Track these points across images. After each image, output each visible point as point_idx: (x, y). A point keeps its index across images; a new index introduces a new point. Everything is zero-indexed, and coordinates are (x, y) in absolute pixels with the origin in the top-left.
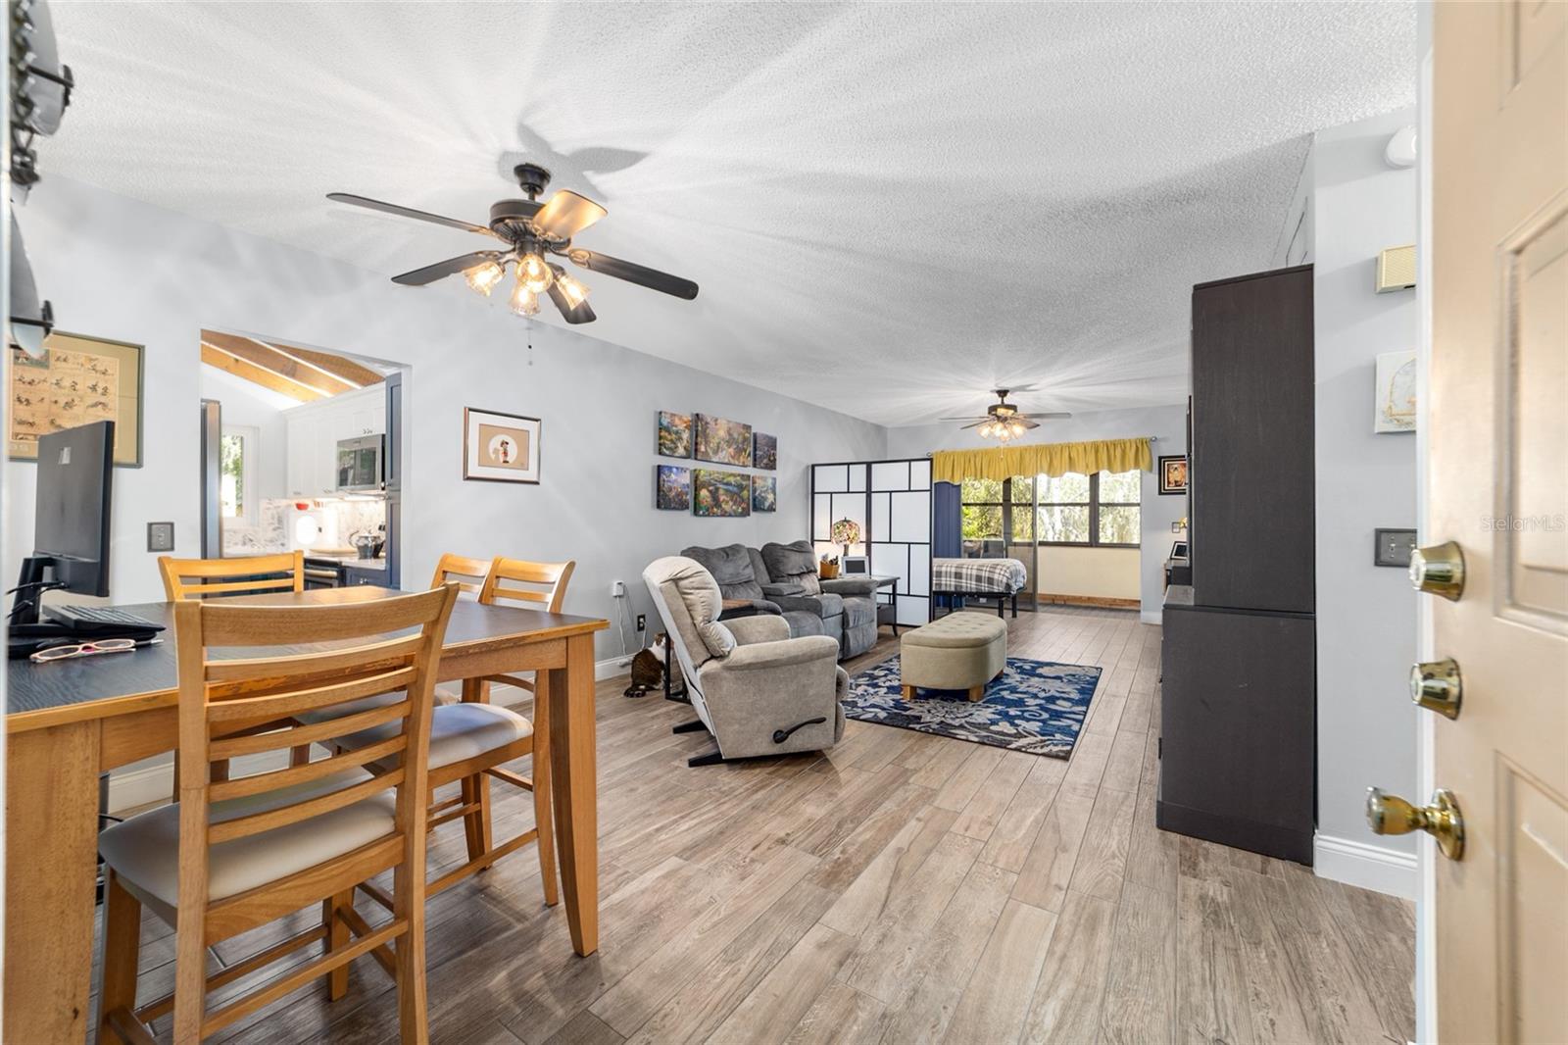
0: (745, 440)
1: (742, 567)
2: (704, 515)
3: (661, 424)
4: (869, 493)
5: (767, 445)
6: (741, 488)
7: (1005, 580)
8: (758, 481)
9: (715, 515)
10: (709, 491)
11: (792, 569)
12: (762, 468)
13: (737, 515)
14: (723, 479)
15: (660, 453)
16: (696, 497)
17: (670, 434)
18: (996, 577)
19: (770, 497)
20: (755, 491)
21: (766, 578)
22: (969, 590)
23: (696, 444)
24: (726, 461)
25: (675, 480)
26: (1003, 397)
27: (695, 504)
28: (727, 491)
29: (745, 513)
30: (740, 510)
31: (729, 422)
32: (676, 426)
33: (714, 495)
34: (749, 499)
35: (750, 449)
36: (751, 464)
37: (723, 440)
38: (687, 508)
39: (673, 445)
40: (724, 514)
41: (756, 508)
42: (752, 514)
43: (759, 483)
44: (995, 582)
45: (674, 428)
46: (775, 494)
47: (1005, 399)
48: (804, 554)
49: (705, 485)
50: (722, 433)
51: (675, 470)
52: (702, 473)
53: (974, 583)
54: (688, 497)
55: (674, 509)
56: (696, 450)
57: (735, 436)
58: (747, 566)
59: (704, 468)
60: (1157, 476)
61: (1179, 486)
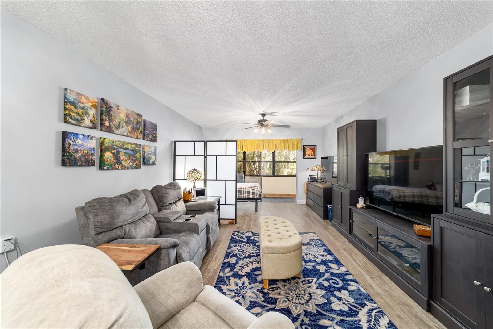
0: (138, 123)
1: (141, 207)
2: (108, 169)
3: (66, 98)
4: (205, 156)
5: (151, 128)
6: (135, 152)
7: (259, 193)
8: (146, 148)
9: (116, 169)
10: (112, 153)
11: (171, 200)
12: (148, 140)
13: (132, 168)
14: (123, 145)
15: (66, 122)
16: (101, 157)
17: (76, 107)
18: (255, 192)
19: (153, 157)
20: (144, 153)
21: (155, 209)
22: (244, 198)
23: (101, 120)
24: (125, 134)
25: (82, 145)
26: (263, 117)
27: (101, 162)
28: (126, 153)
29: (138, 167)
30: (135, 165)
31: (127, 109)
32: (83, 103)
33: (116, 156)
34: (140, 159)
35: (141, 129)
36: (142, 137)
37: (123, 120)
38: (93, 164)
39: (79, 118)
40: (124, 168)
41: (144, 164)
42: (142, 167)
43: (147, 149)
44: (255, 194)
45: (81, 105)
46: (156, 156)
47: (264, 117)
48: (176, 190)
49: (108, 149)
50: (122, 116)
51: (81, 136)
52: (106, 140)
53: (247, 194)
54: (94, 157)
55: (81, 165)
56: (101, 124)
57: (132, 119)
58: (144, 205)
59: (109, 137)
60: (302, 152)
61: (309, 156)
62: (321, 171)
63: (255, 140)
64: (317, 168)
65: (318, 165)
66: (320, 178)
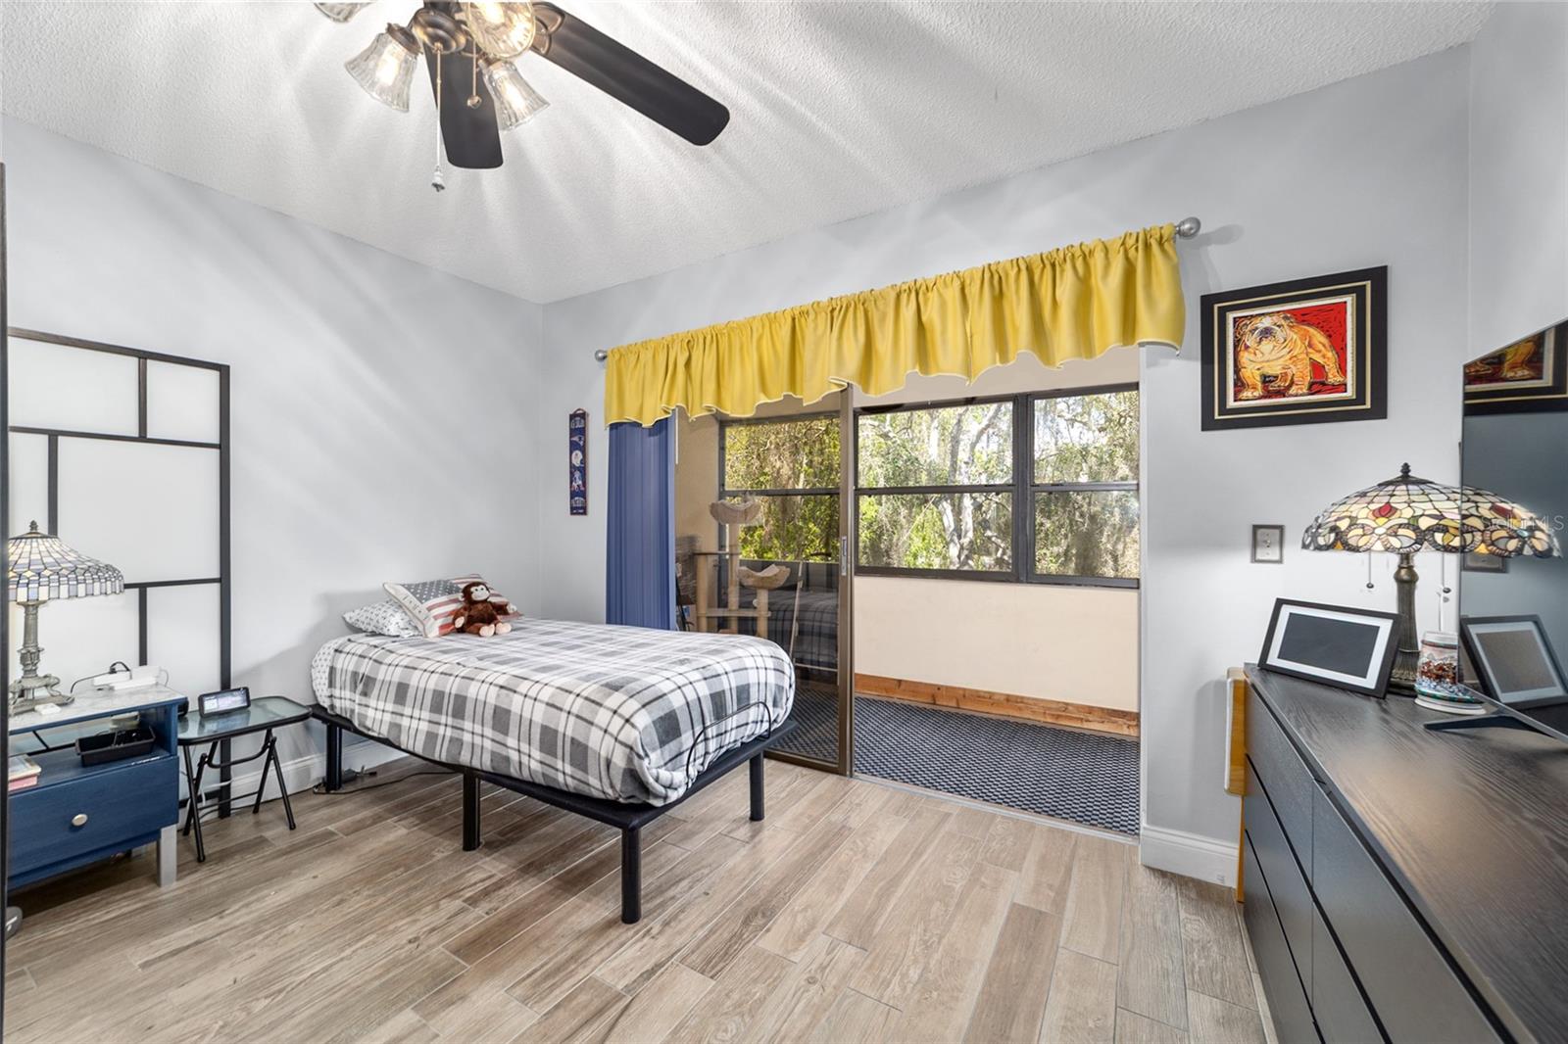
60: (1196, 367)
61: (1281, 393)
62: (1462, 550)
63: (772, 319)
64: (1387, 511)
65: (1406, 478)
66: (1451, 658)
